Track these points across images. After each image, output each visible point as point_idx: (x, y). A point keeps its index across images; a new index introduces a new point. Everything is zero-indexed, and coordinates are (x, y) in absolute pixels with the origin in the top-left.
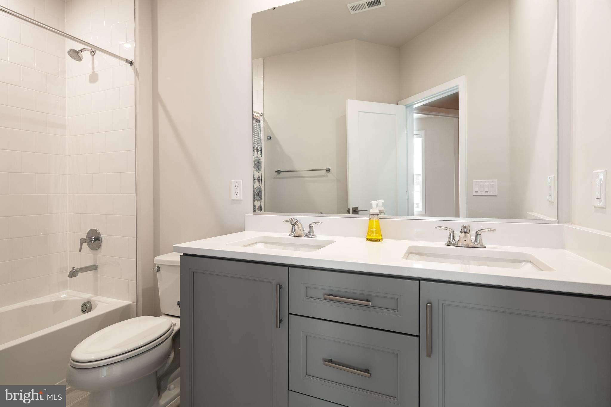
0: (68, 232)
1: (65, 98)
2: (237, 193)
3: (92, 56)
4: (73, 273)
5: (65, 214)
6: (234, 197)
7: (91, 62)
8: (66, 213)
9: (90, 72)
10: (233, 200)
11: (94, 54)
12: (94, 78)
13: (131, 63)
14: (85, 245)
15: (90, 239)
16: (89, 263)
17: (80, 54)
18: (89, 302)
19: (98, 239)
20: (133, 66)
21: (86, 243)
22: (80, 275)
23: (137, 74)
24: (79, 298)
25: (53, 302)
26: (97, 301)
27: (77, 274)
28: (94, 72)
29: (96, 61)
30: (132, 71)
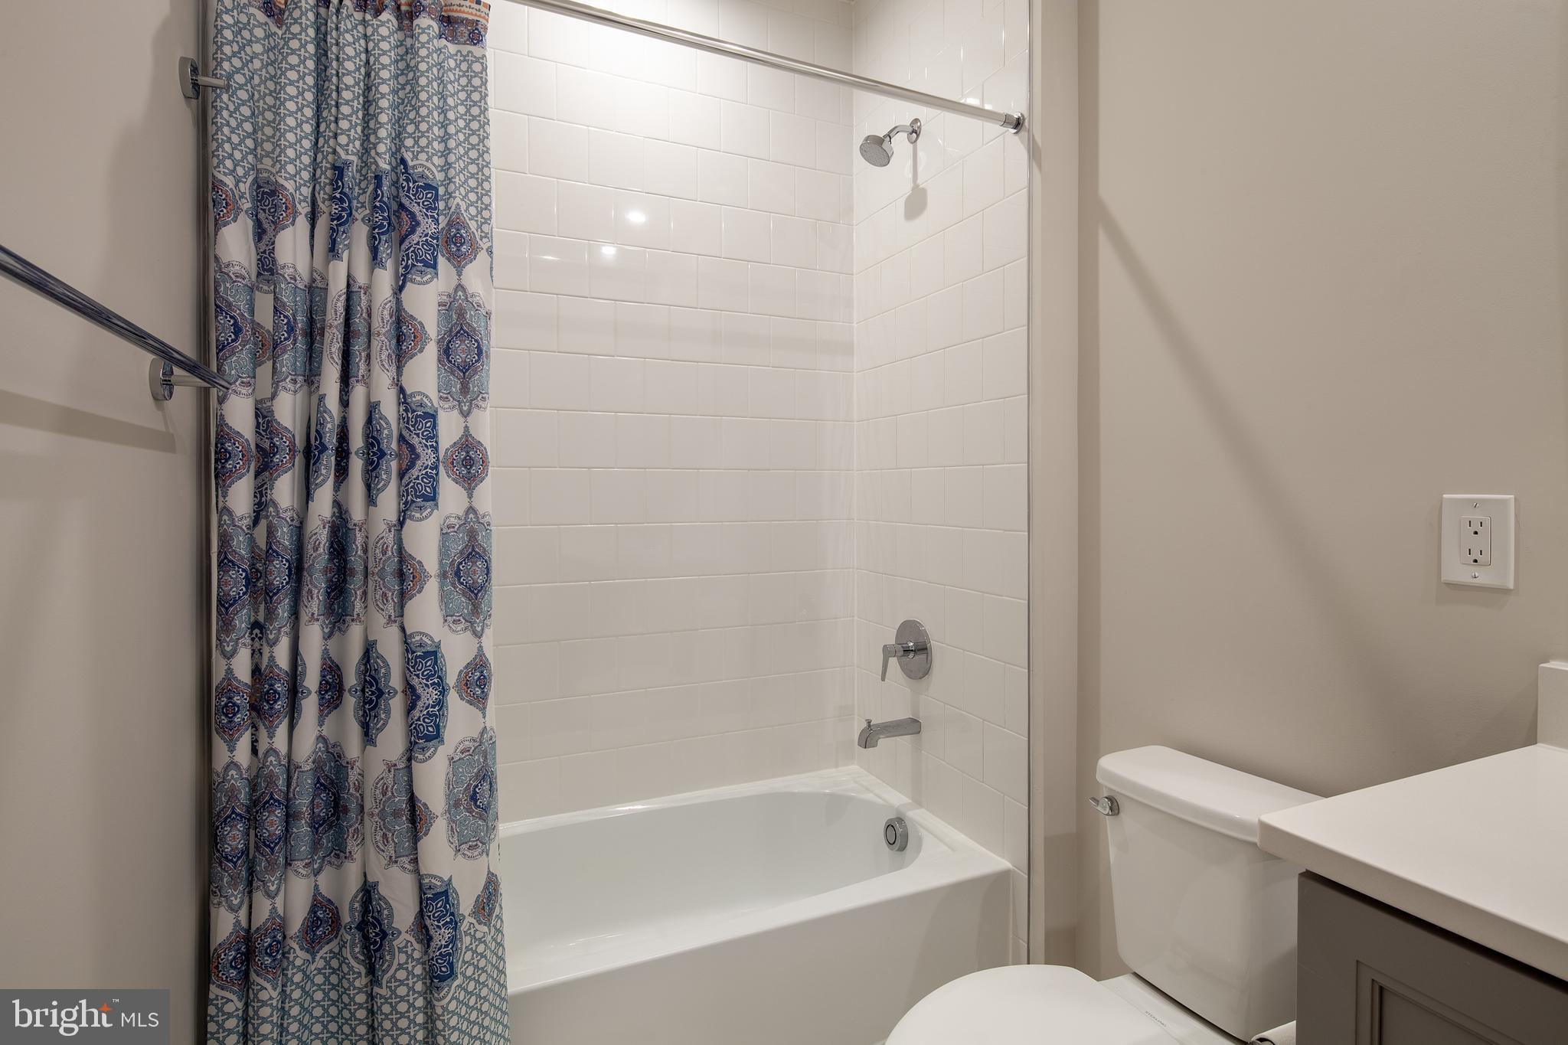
0: (856, 618)
1: (852, 275)
2: (1474, 556)
3: (911, 143)
4: (869, 737)
5: (851, 570)
6: (1457, 571)
7: (910, 162)
8: (853, 568)
9: (907, 188)
10: (1448, 584)
11: (918, 136)
12: (916, 204)
13: (1018, 124)
14: (893, 662)
15: (903, 647)
16: (902, 714)
17: (885, 145)
18: (900, 820)
19: (922, 649)
20: (1024, 134)
21: (896, 658)
22: (883, 742)
23: (1034, 153)
24: (880, 801)
25: (826, 795)
26: (922, 827)
27: (877, 741)
28: (916, 187)
29: (921, 154)
30: (1022, 146)
